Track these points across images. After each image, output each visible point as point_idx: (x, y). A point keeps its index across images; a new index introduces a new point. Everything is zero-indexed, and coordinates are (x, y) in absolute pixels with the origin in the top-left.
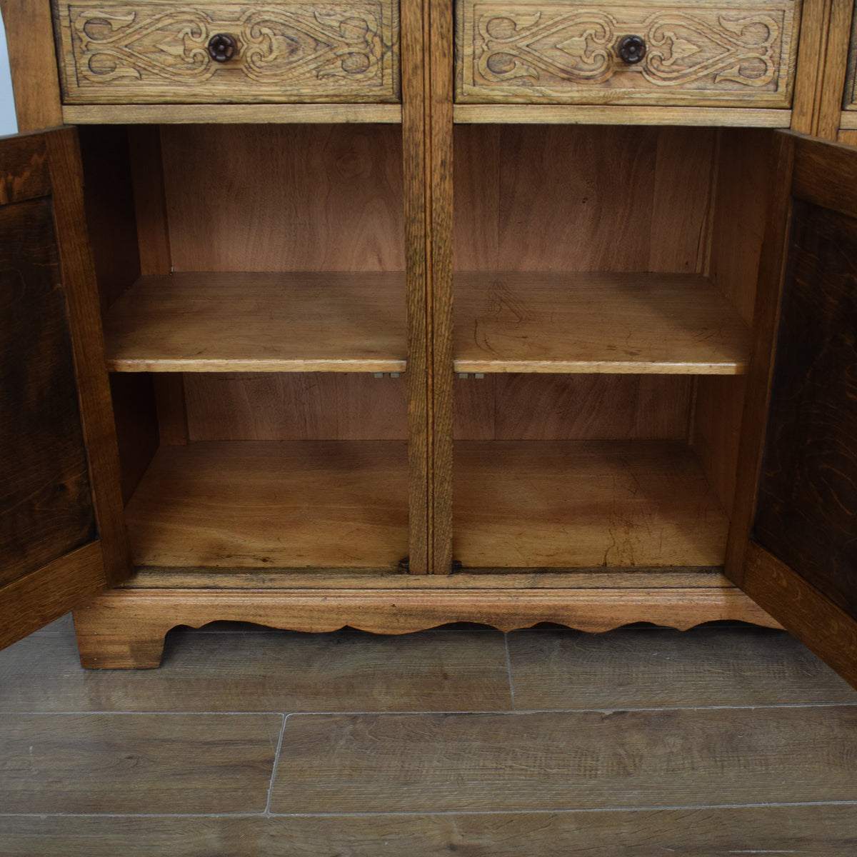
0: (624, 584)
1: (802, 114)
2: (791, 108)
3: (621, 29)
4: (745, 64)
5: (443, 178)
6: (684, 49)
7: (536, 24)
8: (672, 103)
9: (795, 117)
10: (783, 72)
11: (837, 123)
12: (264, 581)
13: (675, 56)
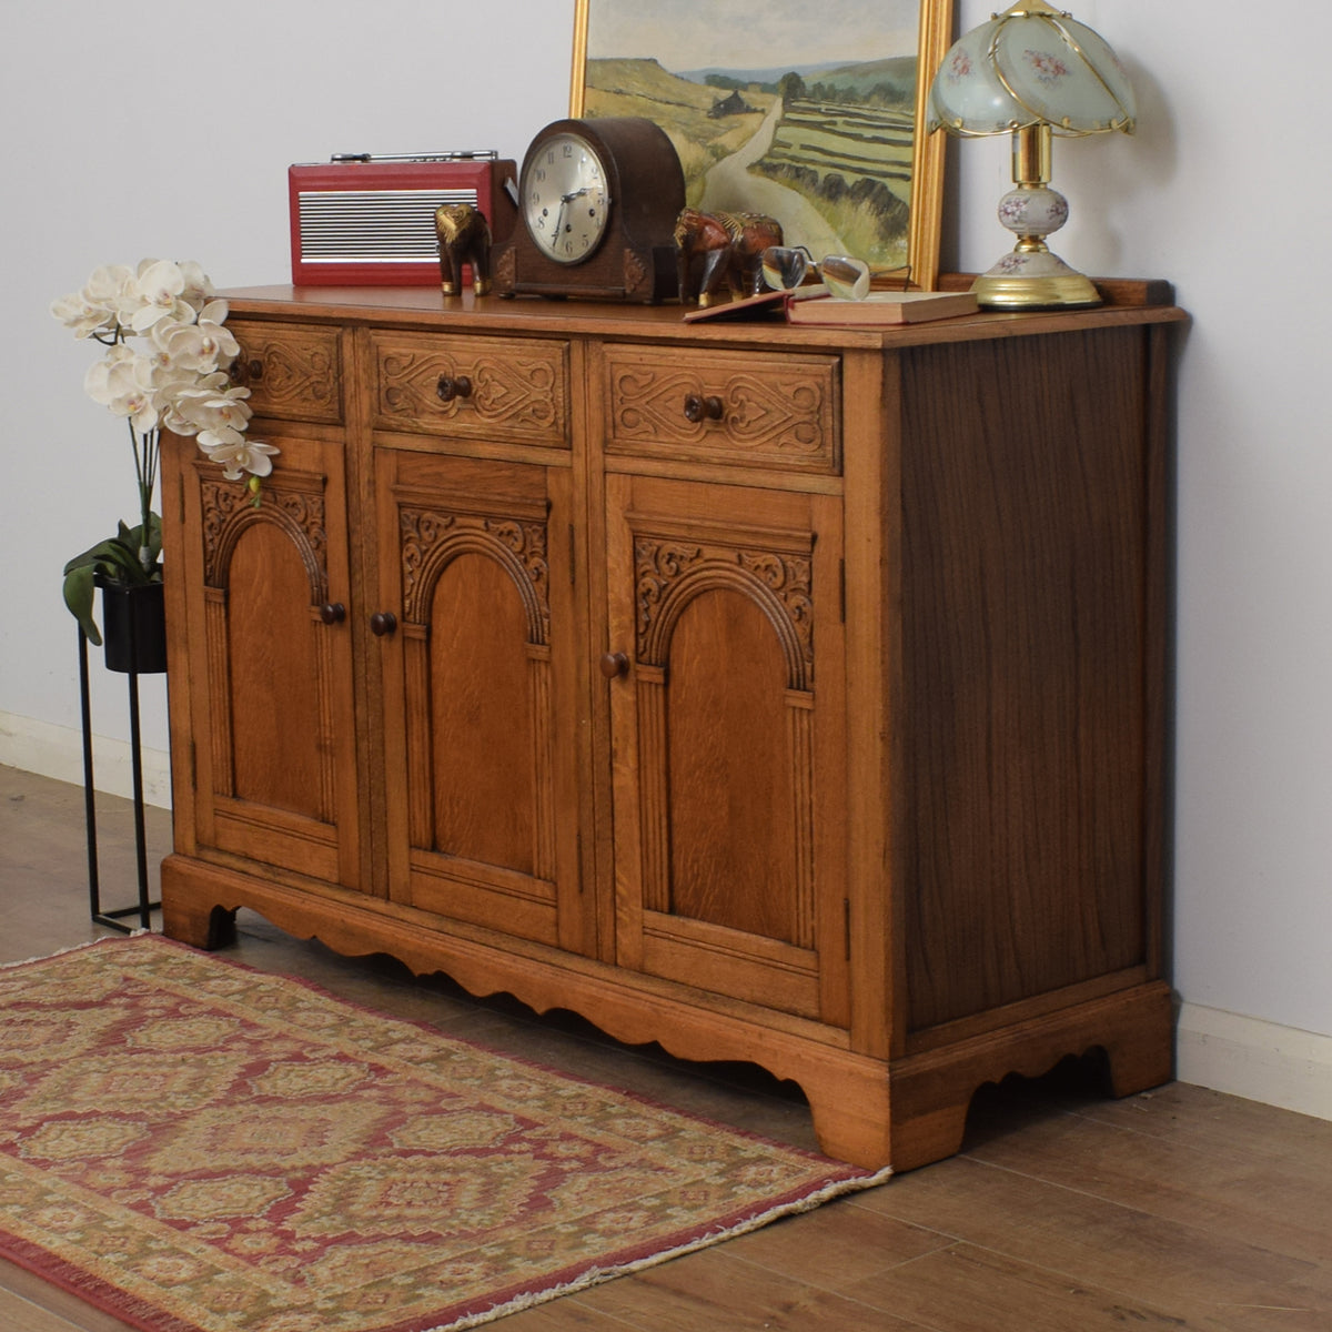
0: (503, 946)
1: (579, 455)
2: (570, 449)
3: (460, 371)
4: (537, 406)
5: (369, 494)
6: (498, 391)
7: (411, 364)
8: (495, 439)
9: (575, 458)
10: (560, 415)
11: (602, 467)
12: (274, 873)
13: (493, 396)
